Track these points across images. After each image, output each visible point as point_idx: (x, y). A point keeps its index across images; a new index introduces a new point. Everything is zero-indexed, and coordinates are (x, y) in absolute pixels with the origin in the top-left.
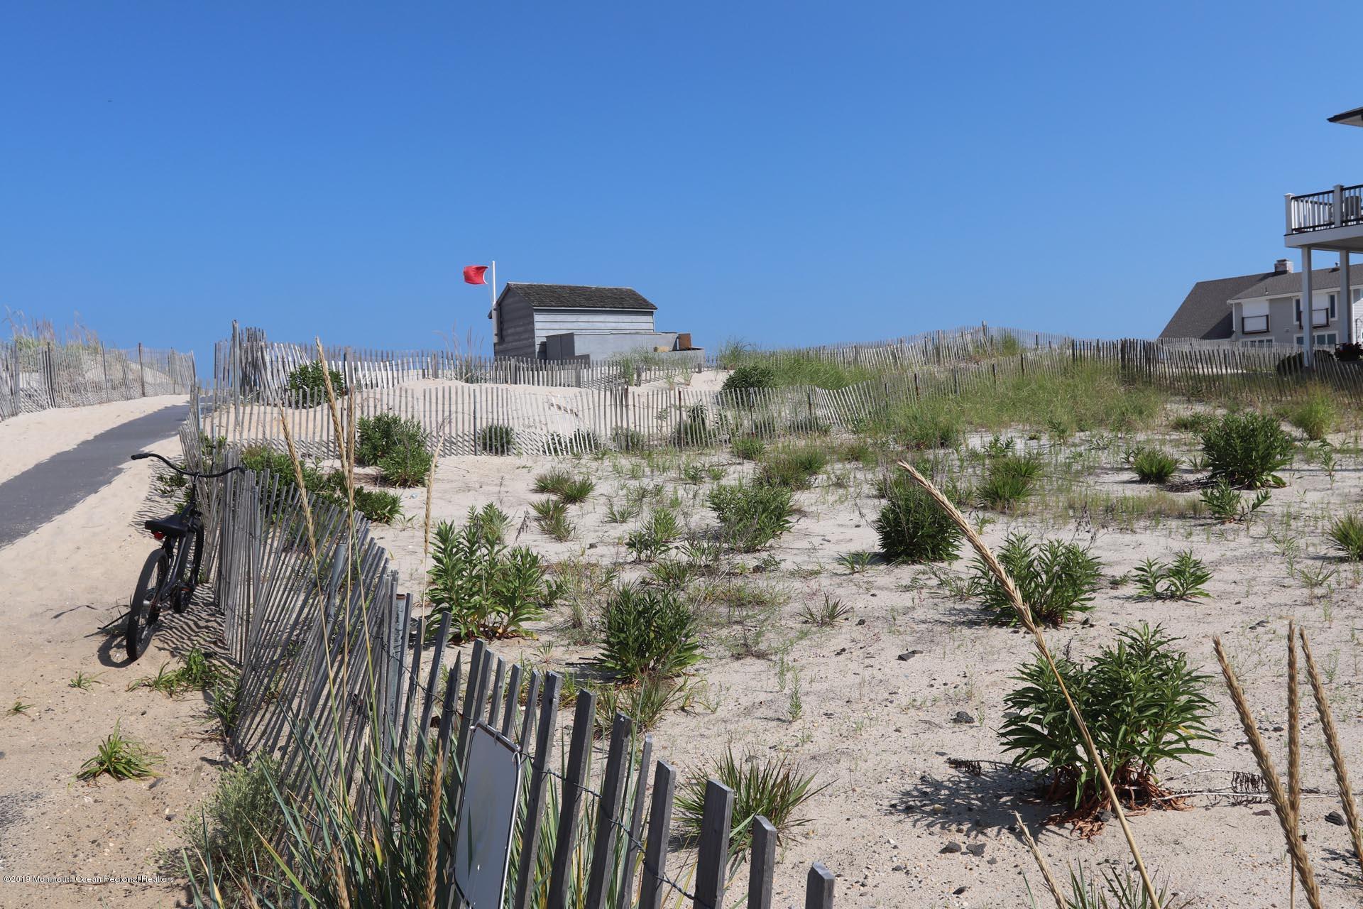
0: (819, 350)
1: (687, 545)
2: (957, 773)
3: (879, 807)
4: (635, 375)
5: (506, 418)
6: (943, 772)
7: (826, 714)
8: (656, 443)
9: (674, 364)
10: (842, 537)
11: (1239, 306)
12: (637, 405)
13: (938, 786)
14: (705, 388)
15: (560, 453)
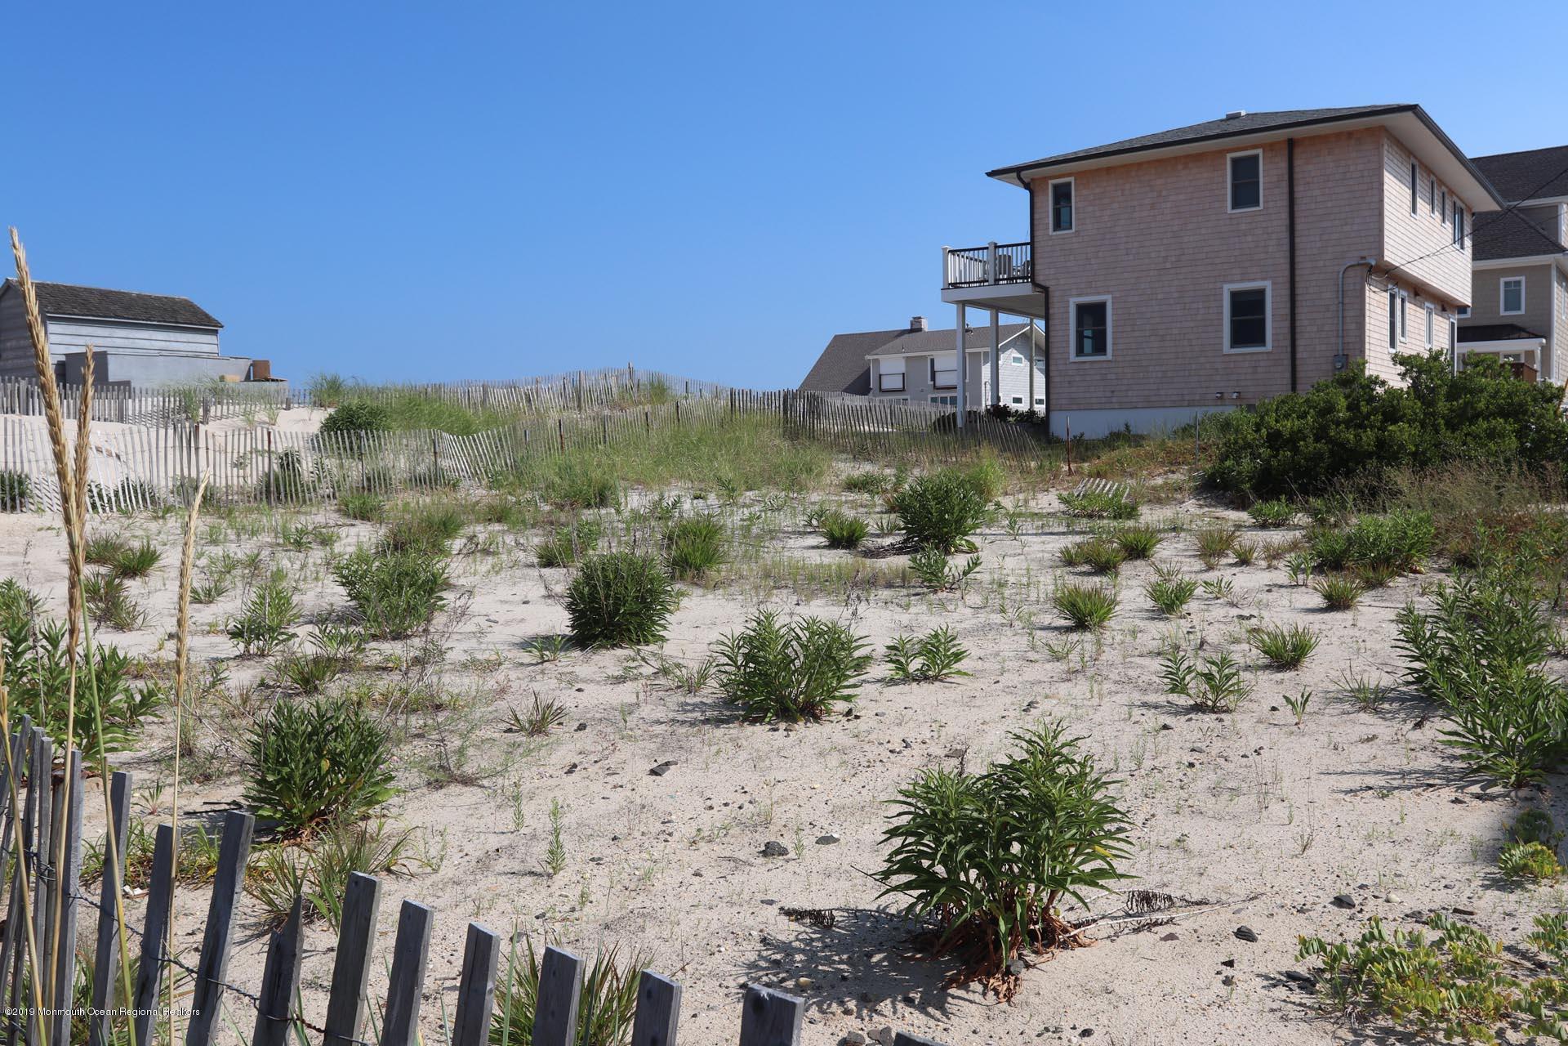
0: (438, 388)
1: (317, 632)
2: (803, 929)
3: (726, 991)
4: (201, 410)
5: (18, 460)
6: (787, 931)
7: (592, 860)
8: (236, 497)
9: (249, 398)
10: (510, 616)
11: (877, 361)
12: (211, 446)
13: (787, 949)
14: (297, 428)
15: (100, 510)
